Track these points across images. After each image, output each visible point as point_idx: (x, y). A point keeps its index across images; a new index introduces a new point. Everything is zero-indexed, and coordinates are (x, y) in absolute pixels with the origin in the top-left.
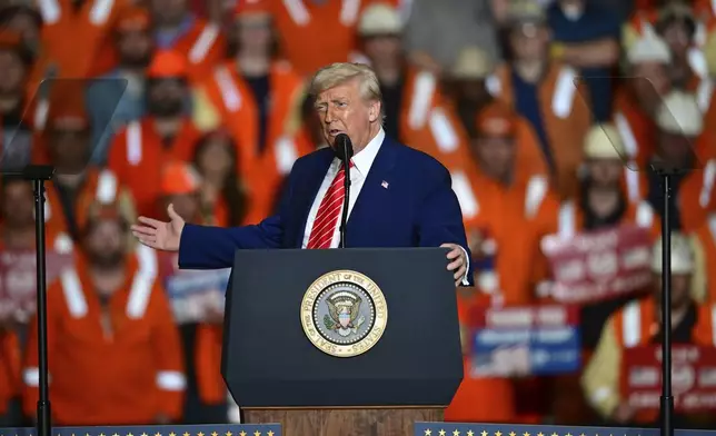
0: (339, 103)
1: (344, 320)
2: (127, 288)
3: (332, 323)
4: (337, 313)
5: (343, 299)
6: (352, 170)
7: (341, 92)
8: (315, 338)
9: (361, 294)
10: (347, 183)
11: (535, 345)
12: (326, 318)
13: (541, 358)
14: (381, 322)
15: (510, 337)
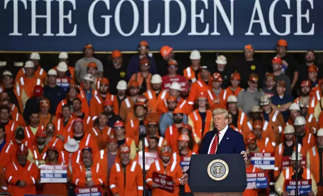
0: (219, 118)
1: (218, 172)
2: (171, 165)
3: (215, 172)
4: (216, 170)
5: (218, 166)
6: (219, 135)
7: (219, 116)
8: (211, 176)
9: (222, 165)
10: (218, 138)
11: (257, 182)
12: (214, 171)
13: (258, 185)
14: (227, 172)
15: (251, 180)
